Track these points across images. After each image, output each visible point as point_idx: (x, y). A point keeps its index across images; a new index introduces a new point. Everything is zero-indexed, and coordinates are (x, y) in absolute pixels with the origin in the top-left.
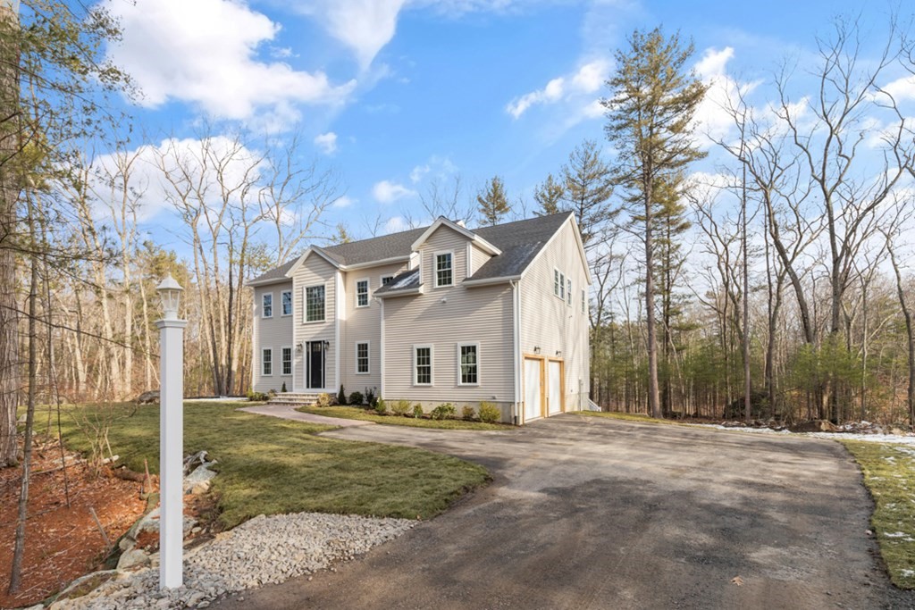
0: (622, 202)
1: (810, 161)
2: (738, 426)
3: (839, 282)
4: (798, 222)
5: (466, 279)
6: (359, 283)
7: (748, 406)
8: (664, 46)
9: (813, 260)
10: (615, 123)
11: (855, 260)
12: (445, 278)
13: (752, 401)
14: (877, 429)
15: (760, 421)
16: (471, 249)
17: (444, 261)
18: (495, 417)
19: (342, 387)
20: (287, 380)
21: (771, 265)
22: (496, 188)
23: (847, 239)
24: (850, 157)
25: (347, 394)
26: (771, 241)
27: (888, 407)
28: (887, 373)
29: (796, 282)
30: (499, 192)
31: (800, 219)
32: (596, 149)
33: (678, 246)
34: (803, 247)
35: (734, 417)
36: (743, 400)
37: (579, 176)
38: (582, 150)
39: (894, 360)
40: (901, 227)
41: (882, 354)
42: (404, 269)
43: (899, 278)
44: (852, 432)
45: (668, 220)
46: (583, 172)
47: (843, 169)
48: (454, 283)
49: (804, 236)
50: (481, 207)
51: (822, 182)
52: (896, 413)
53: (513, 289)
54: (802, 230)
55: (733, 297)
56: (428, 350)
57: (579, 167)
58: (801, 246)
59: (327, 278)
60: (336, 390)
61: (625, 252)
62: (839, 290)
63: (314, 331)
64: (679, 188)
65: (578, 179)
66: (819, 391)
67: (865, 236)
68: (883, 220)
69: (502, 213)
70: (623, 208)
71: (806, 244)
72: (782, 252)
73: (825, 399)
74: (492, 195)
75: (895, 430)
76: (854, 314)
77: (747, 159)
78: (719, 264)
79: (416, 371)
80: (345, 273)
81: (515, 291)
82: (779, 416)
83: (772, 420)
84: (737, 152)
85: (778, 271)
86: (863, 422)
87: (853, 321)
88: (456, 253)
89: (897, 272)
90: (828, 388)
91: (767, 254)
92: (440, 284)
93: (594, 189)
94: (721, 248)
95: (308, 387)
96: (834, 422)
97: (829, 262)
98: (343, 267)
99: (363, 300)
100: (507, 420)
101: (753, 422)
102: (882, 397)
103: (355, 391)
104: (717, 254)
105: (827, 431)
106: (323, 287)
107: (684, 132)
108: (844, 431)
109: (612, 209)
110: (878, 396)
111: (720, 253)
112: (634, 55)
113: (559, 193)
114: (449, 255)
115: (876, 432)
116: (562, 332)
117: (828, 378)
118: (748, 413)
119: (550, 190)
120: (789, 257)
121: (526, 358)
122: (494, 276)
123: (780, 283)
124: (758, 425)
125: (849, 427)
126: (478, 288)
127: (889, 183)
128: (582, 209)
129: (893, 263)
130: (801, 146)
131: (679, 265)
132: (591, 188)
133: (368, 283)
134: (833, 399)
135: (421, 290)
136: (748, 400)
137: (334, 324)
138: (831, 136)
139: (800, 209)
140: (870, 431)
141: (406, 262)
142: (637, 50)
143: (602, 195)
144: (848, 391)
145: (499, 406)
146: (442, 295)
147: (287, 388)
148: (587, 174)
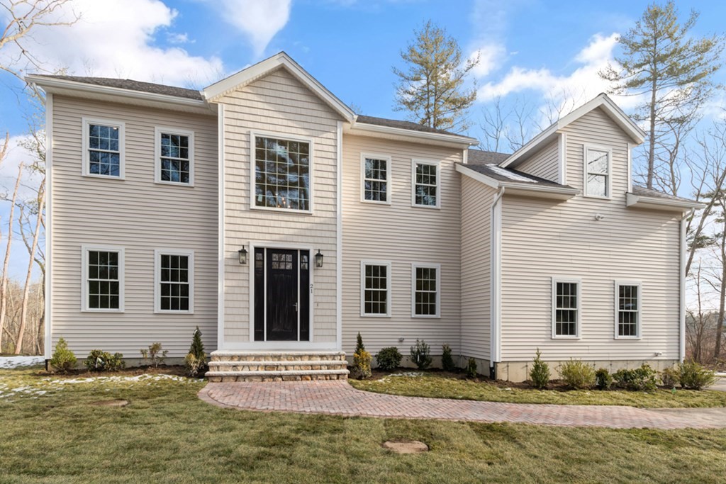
5: (629, 194)
6: (369, 161)
56: (575, 286)
63: (278, 229)
79: (555, 315)
88: (613, 154)
95: (259, 338)
98: (354, 122)
99: (376, 191)
133: (388, 167)
146: (594, 208)
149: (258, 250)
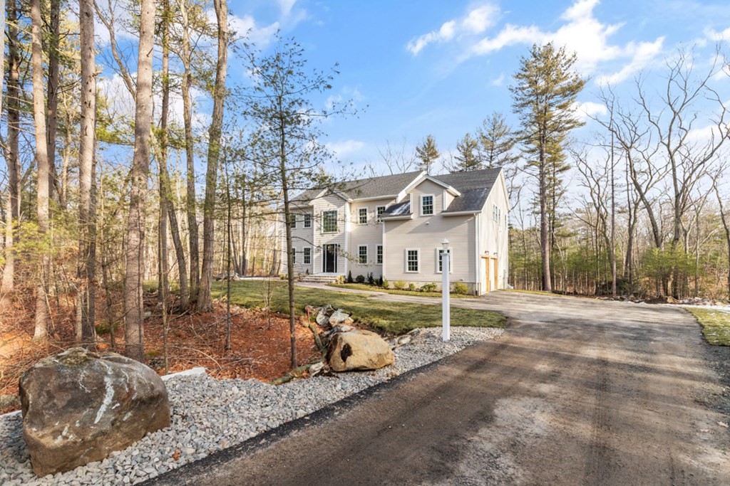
0: (520, 152)
1: (660, 133)
2: (608, 299)
3: (679, 208)
4: (649, 168)
5: (443, 212)
6: (360, 210)
7: (615, 287)
8: (555, 55)
9: (661, 192)
10: (519, 102)
11: (690, 194)
12: (428, 209)
13: (617, 284)
14: (706, 302)
15: (624, 297)
16: (446, 194)
17: (428, 201)
18: (465, 291)
19: (350, 272)
20: (309, 268)
21: (630, 197)
22: (429, 142)
23: (685, 182)
24: (687, 129)
25: (354, 277)
26: (631, 181)
27: (713, 289)
28: (714, 266)
29: (648, 206)
30: (432, 145)
31: (651, 166)
32: (502, 118)
33: (560, 181)
34: (653, 184)
35: (603, 295)
36: (611, 283)
37: (490, 135)
38: (492, 118)
39: (719, 258)
40: (723, 172)
41: (710, 254)
42: (393, 202)
43: (721, 206)
44: (689, 304)
45: (554, 164)
46: (492, 132)
47: (682, 137)
48: (435, 213)
49: (654, 177)
50: (418, 154)
51: (668, 146)
52: (720, 293)
53: (475, 218)
54: (652, 173)
55: (602, 216)
56: (416, 252)
57: (490, 128)
58: (651, 183)
59: (339, 206)
60: (346, 274)
61: (522, 184)
62: (679, 214)
63: (329, 238)
64: (562, 143)
65: (489, 136)
66: (665, 278)
67: (698, 178)
68: (711, 167)
69: (434, 158)
70: (522, 156)
71: (655, 182)
72: (638, 187)
73: (670, 284)
74: (427, 146)
75: (718, 303)
76: (689, 228)
77: (614, 130)
78: (591, 194)
79: (407, 264)
80: (350, 204)
81: (477, 219)
82: (637, 294)
83: (632, 296)
84: (608, 125)
85: (635, 200)
86: (696, 298)
87: (689, 232)
88: (436, 196)
89: (720, 202)
90: (671, 276)
91: (628, 190)
92: (424, 213)
93: (500, 143)
94: (593, 184)
95: (324, 271)
96: (676, 298)
97: (672, 194)
98: (350, 200)
99: (363, 220)
100: (471, 293)
101: (619, 297)
102: (709, 282)
103: (360, 275)
104: (590, 187)
105: (671, 303)
106: (336, 212)
107: (569, 110)
108: (683, 303)
109: (513, 156)
110: (707, 282)
111: (592, 186)
112: (533, 59)
113: (474, 145)
114: (431, 197)
115: (705, 304)
116: (496, 240)
117: (671, 270)
118: (615, 292)
119: (467, 143)
120: (643, 191)
121: (483, 258)
122: (462, 210)
123: (636, 208)
124: (622, 299)
125: (686, 301)
126: (451, 217)
127: (715, 147)
128: (491, 157)
129: (718, 196)
130: (654, 123)
131: (561, 194)
132: (499, 142)
133: (367, 210)
134: (674, 284)
135: (412, 217)
136: (614, 283)
137: (344, 234)
138: (674, 118)
139: (651, 160)
140: (701, 303)
141: (395, 198)
142: (535, 56)
143: (506, 146)
144: (685, 279)
145: (466, 285)
146: (427, 219)
147: (309, 271)
148: (495, 134)
149: (324, 245)
